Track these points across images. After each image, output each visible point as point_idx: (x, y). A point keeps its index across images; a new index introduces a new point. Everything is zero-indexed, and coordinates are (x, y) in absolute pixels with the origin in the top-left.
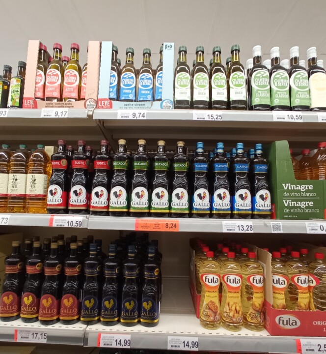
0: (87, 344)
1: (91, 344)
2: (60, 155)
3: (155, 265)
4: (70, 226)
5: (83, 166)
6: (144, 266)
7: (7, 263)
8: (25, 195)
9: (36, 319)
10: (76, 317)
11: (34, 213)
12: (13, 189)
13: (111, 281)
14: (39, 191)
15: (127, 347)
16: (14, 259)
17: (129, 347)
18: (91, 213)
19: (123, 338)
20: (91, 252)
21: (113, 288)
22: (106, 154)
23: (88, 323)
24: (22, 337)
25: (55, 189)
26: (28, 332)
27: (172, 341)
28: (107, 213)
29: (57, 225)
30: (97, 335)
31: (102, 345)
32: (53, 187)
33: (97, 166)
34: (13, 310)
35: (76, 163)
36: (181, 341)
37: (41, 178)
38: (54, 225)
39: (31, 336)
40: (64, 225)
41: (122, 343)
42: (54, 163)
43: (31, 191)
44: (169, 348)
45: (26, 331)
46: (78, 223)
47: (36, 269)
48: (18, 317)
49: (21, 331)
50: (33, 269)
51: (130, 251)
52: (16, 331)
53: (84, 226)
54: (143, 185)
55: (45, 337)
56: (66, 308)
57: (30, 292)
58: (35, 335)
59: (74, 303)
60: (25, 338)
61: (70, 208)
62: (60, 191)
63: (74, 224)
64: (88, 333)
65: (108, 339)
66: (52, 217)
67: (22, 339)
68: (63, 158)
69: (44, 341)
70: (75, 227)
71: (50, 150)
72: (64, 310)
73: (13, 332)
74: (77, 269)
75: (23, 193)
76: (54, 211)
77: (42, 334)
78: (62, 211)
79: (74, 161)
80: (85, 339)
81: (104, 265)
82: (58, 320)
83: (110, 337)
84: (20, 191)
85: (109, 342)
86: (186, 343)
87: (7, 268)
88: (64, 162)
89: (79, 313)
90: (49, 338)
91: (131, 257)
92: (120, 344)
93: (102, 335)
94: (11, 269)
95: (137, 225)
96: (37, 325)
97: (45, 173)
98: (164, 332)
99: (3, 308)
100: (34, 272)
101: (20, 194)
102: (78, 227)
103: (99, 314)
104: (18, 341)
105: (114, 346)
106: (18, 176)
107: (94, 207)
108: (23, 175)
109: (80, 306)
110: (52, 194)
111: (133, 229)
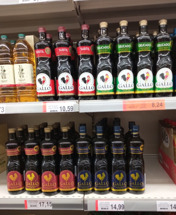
0: (87, 209)
1: (91, 208)
2: (43, 43)
3: (140, 142)
4: (62, 111)
5: (67, 53)
6: (130, 143)
7: (7, 147)
8: (15, 85)
9: (41, 191)
10: (73, 189)
11: (26, 101)
12: (2, 80)
13: (101, 157)
14: (28, 80)
15: (121, 210)
16: (13, 144)
17: (123, 210)
18: (79, 98)
19: (117, 203)
20: (81, 134)
21: (104, 163)
22: (88, 39)
23: (85, 193)
24: (31, 206)
25: (44, 77)
26: (36, 201)
27: (160, 205)
28: (95, 97)
29: (51, 111)
30: (95, 201)
31: (100, 209)
32: (41, 76)
33: (80, 52)
34: (19, 185)
35: (60, 50)
36: (169, 205)
37: (27, 68)
38: (48, 111)
39: (38, 205)
40: (57, 111)
41: (117, 207)
42: (38, 52)
43: (21, 81)
44: (159, 210)
45: (34, 201)
46: (70, 107)
47: (34, 151)
48: (24, 190)
49: (30, 201)
50: (31, 151)
51: (115, 130)
52: (26, 201)
53: (75, 110)
54: (128, 68)
55: (51, 205)
56: (64, 181)
57: (32, 170)
58: (42, 204)
59: (71, 177)
60: (34, 206)
61: (59, 95)
62: (48, 79)
63: (67, 109)
64: (87, 201)
65: (105, 205)
66: (45, 104)
67: (31, 207)
68: (46, 46)
69: (51, 208)
70: (68, 111)
71: (30, 39)
72: (63, 183)
73: (23, 203)
74: (71, 149)
75: (13, 83)
76: (45, 99)
77: (48, 203)
78: (52, 98)
79: (57, 48)
80: (85, 205)
81: (94, 144)
82: (59, 191)
83: (106, 203)
84: (9, 81)
85: (106, 207)
86: (173, 206)
87: (8, 151)
88: (48, 50)
89: (76, 185)
90: (54, 205)
91: (117, 136)
92: (116, 208)
93: (99, 202)
94: (12, 153)
95: (124, 106)
96: (41, 196)
97: (30, 62)
98: (152, 198)
99: (11, 184)
100: (33, 154)
101: (10, 85)
102: (70, 111)
103: (93, 185)
104: (28, 209)
105: (110, 209)
106: (6, 67)
107: (82, 92)
108: (11, 66)
109: (76, 180)
110: (41, 82)
111: (121, 109)
